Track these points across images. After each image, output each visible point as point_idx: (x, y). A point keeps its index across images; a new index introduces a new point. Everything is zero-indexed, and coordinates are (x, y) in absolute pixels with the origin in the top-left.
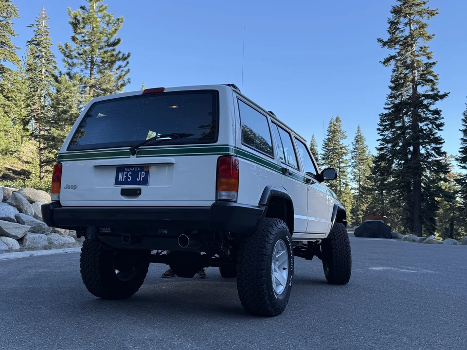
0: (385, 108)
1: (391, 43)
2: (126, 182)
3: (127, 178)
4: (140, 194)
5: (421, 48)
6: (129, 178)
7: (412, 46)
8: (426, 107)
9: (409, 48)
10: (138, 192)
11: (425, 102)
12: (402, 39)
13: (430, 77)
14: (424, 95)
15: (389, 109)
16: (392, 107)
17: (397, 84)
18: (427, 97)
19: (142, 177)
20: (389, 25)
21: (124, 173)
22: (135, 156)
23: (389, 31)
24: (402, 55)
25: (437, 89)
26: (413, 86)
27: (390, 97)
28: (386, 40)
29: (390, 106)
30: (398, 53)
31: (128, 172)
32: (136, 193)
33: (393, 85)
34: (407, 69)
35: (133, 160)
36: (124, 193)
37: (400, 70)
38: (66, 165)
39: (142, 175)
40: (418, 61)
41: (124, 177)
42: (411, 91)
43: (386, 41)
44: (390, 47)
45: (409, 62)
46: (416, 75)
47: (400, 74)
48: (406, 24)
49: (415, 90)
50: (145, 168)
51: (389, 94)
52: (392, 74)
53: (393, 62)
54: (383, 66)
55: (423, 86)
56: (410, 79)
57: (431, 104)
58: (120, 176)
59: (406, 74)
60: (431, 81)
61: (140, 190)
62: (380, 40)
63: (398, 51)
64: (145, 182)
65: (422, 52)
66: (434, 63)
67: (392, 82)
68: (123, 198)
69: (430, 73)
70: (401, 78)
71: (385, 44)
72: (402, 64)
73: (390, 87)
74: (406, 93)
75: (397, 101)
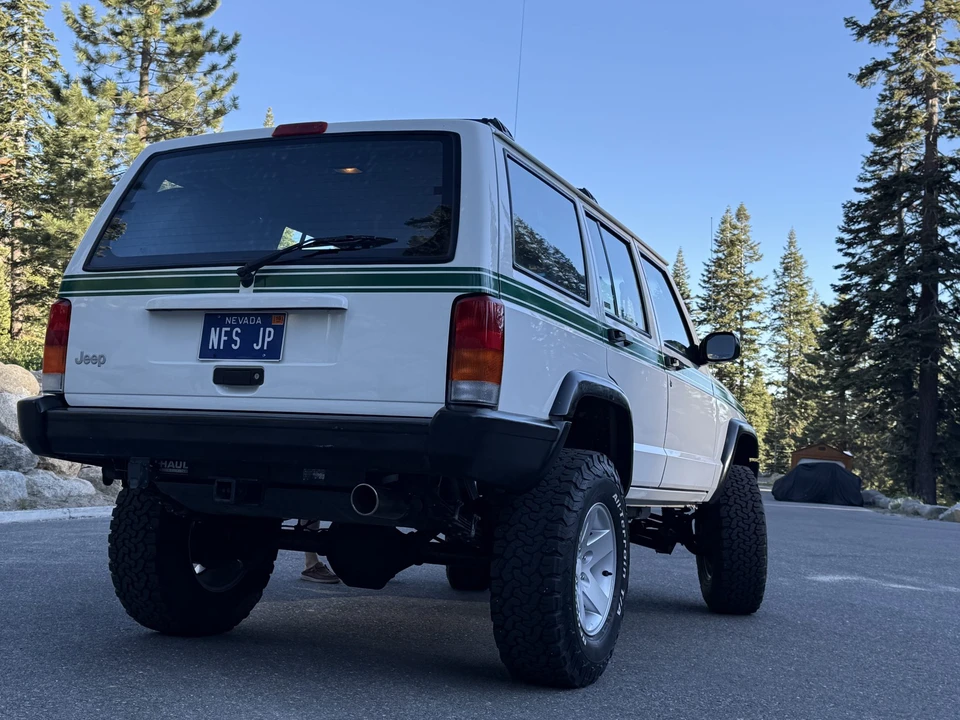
0: (858, 190)
1: (877, 29)
2: (226, 352)
3: (230, 341)
4: (260, 381)
5: (951, 44)
6: (235, 343)
7: (927, 37)
9: (922, 44)
10: (257, 377)
11: (955, 177)
12: (904, 21)
14: (952, 161)
15: (867, 191)
16: (874, 188)
17: (889, 132)
19: (267, 340)
21: (224, 329)
22: (252, 288)
24: (903, 60)
26: (927, 137)
27: (872, 162)
28: (865, 22)
29: (869, 185)
30: (894, 54)
31: (233, 327)
32: (250, 379)
33: (878, 133)
34: (914, 95)
35: (246, 298)
36: (223, 377)
37: (896, 98)
38: (79, 304)
39: (267, 336)
40: (941, 76)
41: (224, 338)
42: (923, 150)
43: (867, 23)
44: (874, 39)
45: (919, 78)
46: (936, 109)
47: (898, 106)
49: (931, 146)
50: (274, 318)
51: (869, 154)
52: (876, 105)
53: (880, 77)
54: (857, 86)
55: (952, 137)
56: (920, 120)
58: (214, 337)
59: (912, 108)
61: (261, 371)
62: (850, 23)
63: (895, 49)
64: (274, 352)
65: (952, 56)
67: (877, 125)
68: (219, 390)
70: (898, 117)
71: (862, 31)
72: (903, 82)
73: (872, 139)
74: (911, 154)
75: (887, 174)
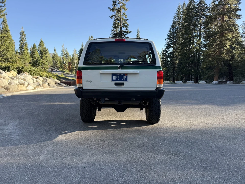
0: (111, 35)
1: (113, 10)
2: (117, 80)
3: (117, 78)
4: (124, 85)
5: (123, 13)
6: (118, 79)
7: (120, 12)
8: (125, 36)
9: (120, 13)
10: (123, 84)
11: (124, 34)
12: (117, 9)
13: (126, 25)
14: (124, 31)
15: (112, 35)
16: (113, 35)
18: (125, 32)
19: (124, 78)
20: (113, 3)
21: (116, 76)
22: (121, 69)
23: (112, 5)
24: (117, 15)
25: (128, 29)
26: (120, 27)
27: (113, 30)
28: (111, 8)
29: (112, 34)
30: (115, 14)
31: (117, 76)
33: (114, 26)
34: (118, 21)
35: (119, 71)
36: (116, 84)
37: (116, 21)
38: (84, 72)
39: (125, 77)
40: (122, 18)
41: (116, 78)
42: (120, 29)
43: (112, 9)
44: (113, 11)
45: (119, 18)
46: (122, 23)
47: (116, 22)
48: (118, 3)
49: (121, 29)
50: (126, 75)
51: (112, 29)
52: (113, 22)
53: (114, 17)
54: (111, 18)
55: (124, 28)
56: (120, 25)
57: (126, 34)
58: (114, 77)
59: (118, 23)
60: (126, 26)
61: (124, 83)
62: (109, 8)
63: (116, 13)
64: (126, 80)
65: (124, 15)
66: (127, 20)
67: (113, 25)
68: (116, 86)
69: (126, 23)
70: (116, 24)
71: (111, 10)
72: (117, 18)
73: (113, 27)
74: (118, 30)
75: (115, 33)
